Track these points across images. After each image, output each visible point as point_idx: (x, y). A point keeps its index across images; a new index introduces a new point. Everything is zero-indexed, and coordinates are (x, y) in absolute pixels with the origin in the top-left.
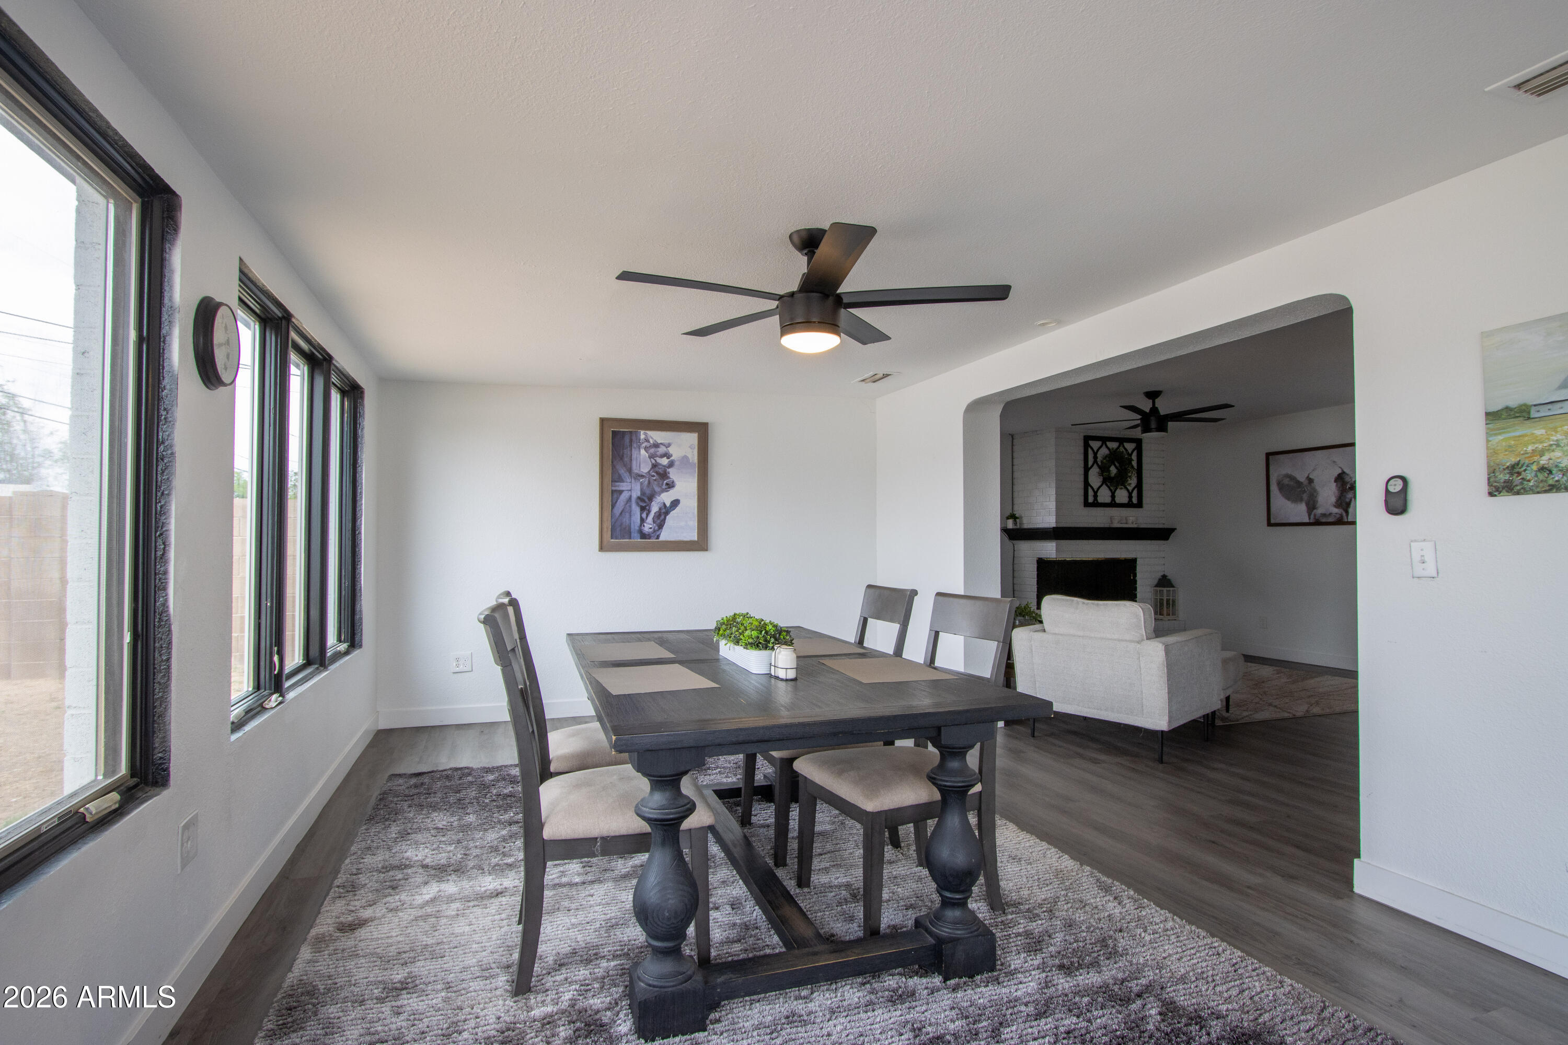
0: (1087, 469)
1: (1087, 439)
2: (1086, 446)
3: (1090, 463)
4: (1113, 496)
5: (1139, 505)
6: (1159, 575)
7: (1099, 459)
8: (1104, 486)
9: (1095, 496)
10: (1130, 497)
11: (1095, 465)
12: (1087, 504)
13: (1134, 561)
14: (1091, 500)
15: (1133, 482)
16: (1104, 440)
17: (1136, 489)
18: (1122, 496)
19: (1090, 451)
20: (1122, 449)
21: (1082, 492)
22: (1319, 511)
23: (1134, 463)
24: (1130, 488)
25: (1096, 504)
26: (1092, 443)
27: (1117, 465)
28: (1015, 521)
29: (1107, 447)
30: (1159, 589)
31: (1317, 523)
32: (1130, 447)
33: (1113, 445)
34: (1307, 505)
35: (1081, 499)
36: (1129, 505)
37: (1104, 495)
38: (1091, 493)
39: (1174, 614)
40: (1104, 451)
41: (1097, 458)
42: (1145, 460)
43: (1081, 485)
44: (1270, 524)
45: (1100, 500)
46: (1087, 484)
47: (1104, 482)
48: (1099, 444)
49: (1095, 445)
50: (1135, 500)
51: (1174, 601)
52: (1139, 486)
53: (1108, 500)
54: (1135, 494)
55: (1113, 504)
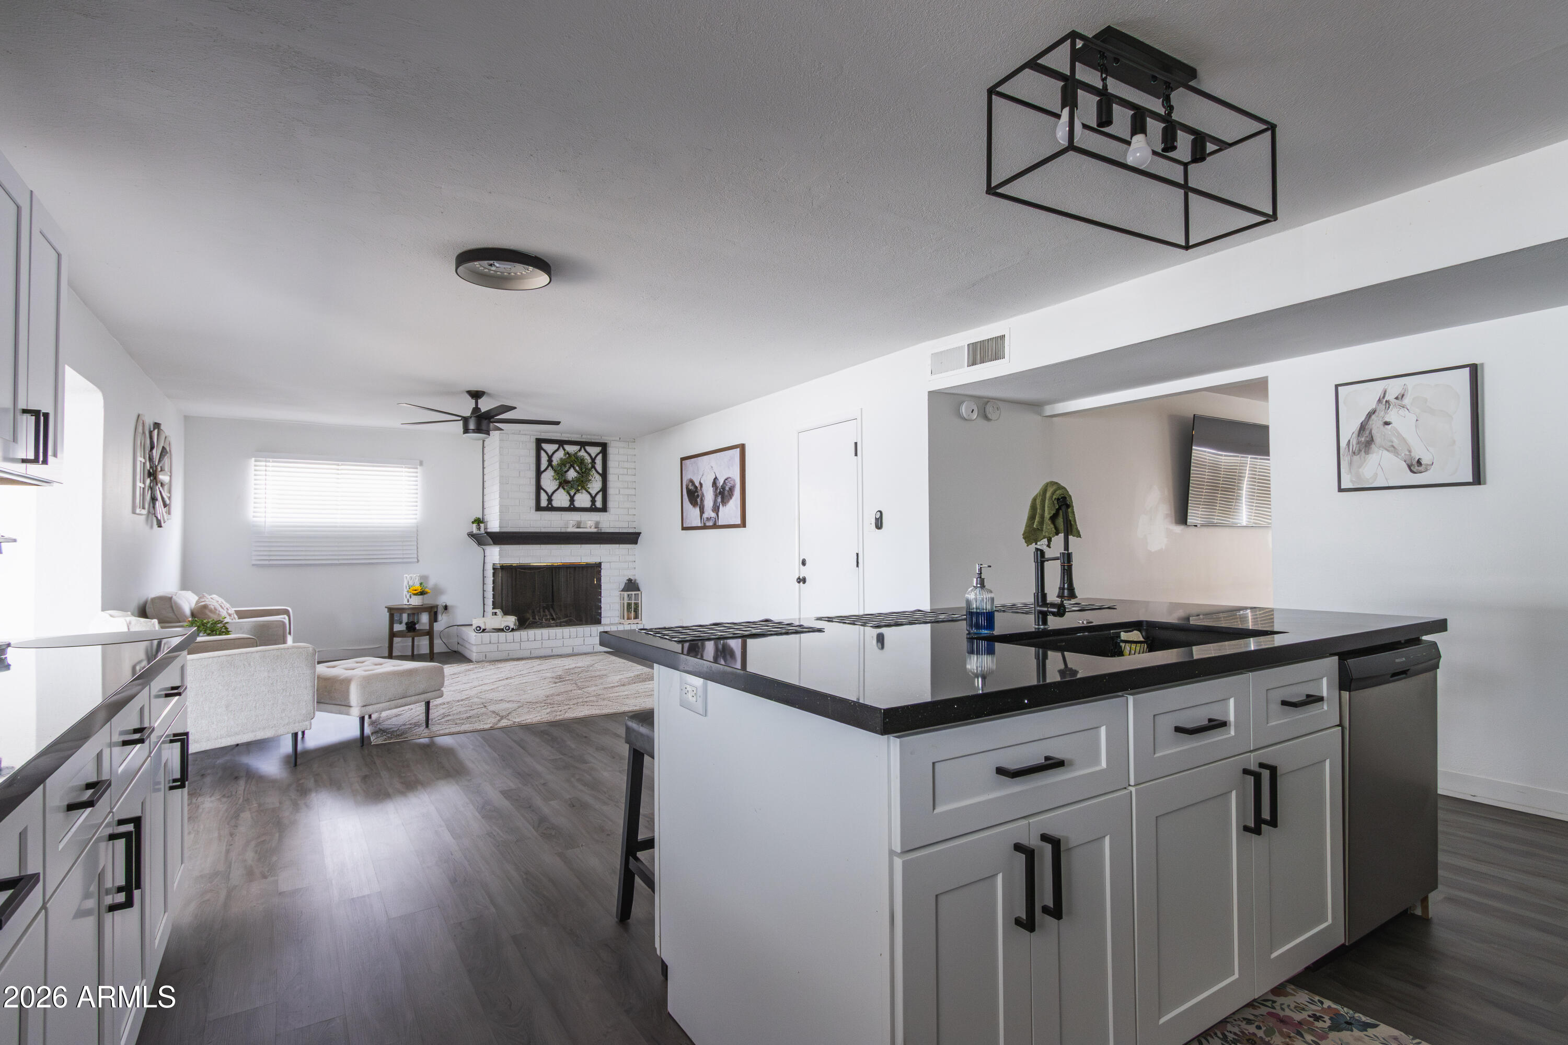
0: (539, 473)
1: (539, 442)
2: (539, 449)
3: (543, 467)
4: (572, 500)
5: (604, 509)
6: (625, 580)
7: (555, 463)
8: (561, 490)
9: (550, 500)
10: (593, 500)
11: (550, 468)
12: (539, 508)
13: (598, 566)
14: (544, 503)
15: (595, 485)
16: (561, 443)
17: (601, 493)
18: (583, 500)
19: (543, 454)
20: (582, 453)
21: (533, 496)
22: (705, 516)
23: (599, 467)
24: (593, 493)
25: (550, 508)
26: (544, 446)
27: (577, 468)
28: (479, 525)
29: (564, 450)
30: (622, 593)
31: (705, 527)
32: (594, 451)
33: (571, 449)
34: (700, 508)
35: (533, 503)
36: (593, 509)
37: (561, 499)
38: (544, 497)
39: (636, 617)
40: (560, 454)
41: (552, 461)
42: (611, 464)
43: (532, 489)
44: (684, 529)
45: (556, 504)
46: (539, 488)
47: (561, 485)
48: (555, 446)
49: (550, 448)
50: (599, 504)
51: (636, 604)
52: (604, 490)
53: (566, 504)
54: (599, 499)
55: (572, 508)
